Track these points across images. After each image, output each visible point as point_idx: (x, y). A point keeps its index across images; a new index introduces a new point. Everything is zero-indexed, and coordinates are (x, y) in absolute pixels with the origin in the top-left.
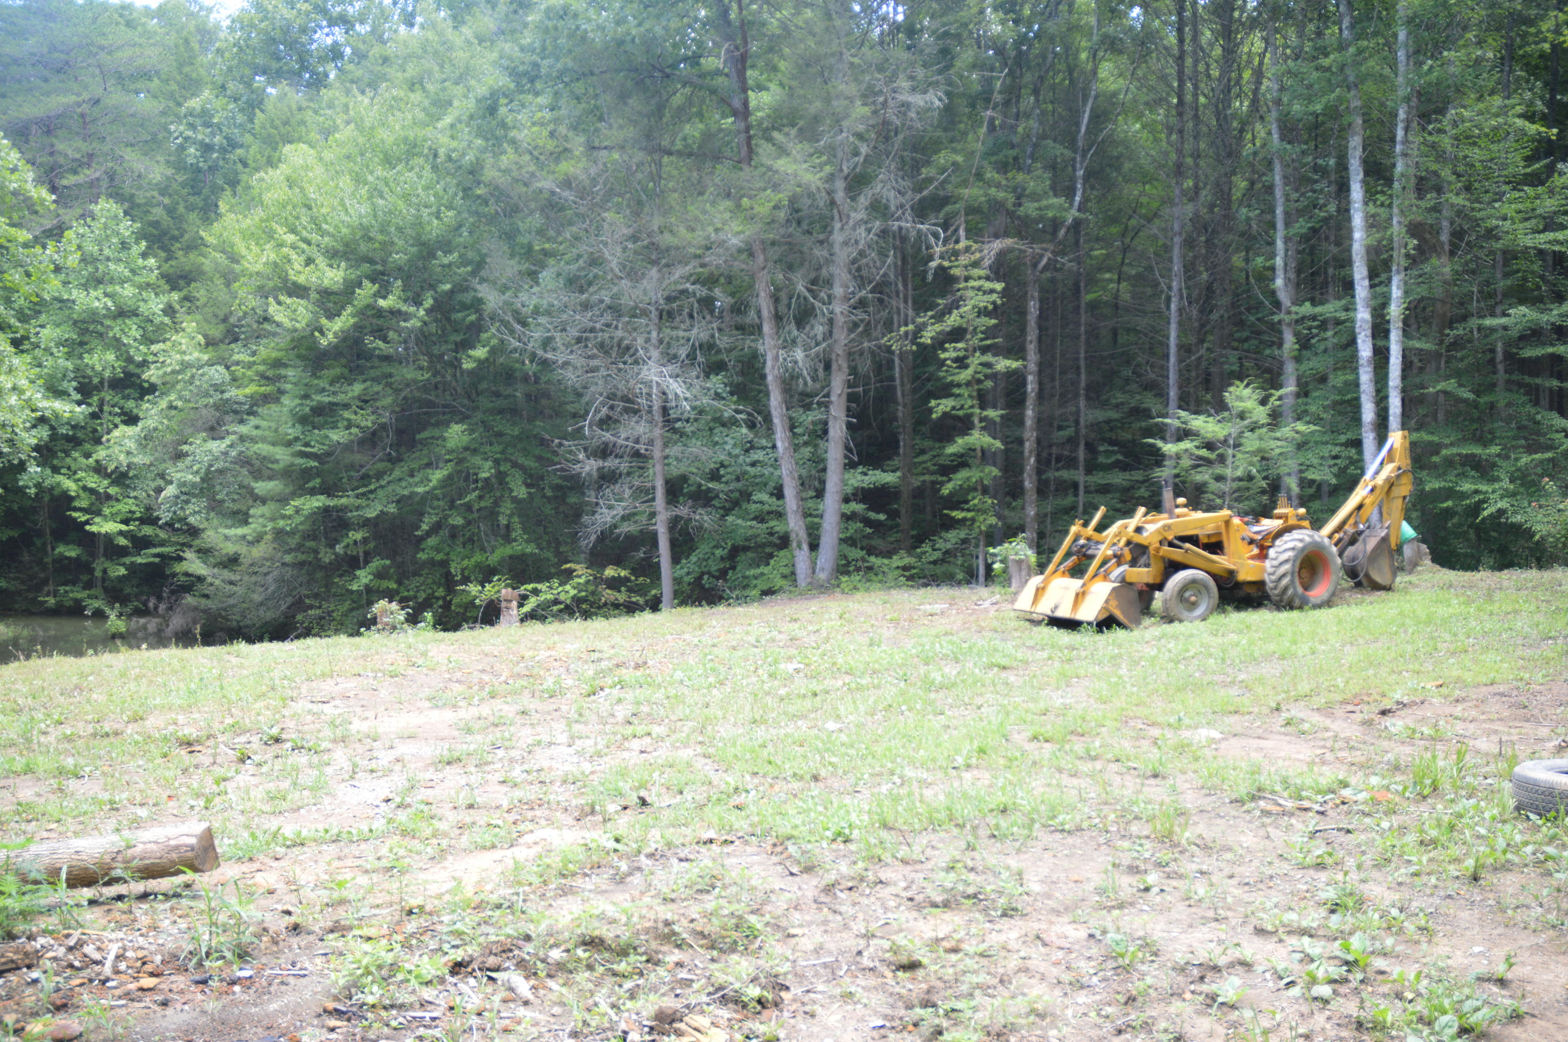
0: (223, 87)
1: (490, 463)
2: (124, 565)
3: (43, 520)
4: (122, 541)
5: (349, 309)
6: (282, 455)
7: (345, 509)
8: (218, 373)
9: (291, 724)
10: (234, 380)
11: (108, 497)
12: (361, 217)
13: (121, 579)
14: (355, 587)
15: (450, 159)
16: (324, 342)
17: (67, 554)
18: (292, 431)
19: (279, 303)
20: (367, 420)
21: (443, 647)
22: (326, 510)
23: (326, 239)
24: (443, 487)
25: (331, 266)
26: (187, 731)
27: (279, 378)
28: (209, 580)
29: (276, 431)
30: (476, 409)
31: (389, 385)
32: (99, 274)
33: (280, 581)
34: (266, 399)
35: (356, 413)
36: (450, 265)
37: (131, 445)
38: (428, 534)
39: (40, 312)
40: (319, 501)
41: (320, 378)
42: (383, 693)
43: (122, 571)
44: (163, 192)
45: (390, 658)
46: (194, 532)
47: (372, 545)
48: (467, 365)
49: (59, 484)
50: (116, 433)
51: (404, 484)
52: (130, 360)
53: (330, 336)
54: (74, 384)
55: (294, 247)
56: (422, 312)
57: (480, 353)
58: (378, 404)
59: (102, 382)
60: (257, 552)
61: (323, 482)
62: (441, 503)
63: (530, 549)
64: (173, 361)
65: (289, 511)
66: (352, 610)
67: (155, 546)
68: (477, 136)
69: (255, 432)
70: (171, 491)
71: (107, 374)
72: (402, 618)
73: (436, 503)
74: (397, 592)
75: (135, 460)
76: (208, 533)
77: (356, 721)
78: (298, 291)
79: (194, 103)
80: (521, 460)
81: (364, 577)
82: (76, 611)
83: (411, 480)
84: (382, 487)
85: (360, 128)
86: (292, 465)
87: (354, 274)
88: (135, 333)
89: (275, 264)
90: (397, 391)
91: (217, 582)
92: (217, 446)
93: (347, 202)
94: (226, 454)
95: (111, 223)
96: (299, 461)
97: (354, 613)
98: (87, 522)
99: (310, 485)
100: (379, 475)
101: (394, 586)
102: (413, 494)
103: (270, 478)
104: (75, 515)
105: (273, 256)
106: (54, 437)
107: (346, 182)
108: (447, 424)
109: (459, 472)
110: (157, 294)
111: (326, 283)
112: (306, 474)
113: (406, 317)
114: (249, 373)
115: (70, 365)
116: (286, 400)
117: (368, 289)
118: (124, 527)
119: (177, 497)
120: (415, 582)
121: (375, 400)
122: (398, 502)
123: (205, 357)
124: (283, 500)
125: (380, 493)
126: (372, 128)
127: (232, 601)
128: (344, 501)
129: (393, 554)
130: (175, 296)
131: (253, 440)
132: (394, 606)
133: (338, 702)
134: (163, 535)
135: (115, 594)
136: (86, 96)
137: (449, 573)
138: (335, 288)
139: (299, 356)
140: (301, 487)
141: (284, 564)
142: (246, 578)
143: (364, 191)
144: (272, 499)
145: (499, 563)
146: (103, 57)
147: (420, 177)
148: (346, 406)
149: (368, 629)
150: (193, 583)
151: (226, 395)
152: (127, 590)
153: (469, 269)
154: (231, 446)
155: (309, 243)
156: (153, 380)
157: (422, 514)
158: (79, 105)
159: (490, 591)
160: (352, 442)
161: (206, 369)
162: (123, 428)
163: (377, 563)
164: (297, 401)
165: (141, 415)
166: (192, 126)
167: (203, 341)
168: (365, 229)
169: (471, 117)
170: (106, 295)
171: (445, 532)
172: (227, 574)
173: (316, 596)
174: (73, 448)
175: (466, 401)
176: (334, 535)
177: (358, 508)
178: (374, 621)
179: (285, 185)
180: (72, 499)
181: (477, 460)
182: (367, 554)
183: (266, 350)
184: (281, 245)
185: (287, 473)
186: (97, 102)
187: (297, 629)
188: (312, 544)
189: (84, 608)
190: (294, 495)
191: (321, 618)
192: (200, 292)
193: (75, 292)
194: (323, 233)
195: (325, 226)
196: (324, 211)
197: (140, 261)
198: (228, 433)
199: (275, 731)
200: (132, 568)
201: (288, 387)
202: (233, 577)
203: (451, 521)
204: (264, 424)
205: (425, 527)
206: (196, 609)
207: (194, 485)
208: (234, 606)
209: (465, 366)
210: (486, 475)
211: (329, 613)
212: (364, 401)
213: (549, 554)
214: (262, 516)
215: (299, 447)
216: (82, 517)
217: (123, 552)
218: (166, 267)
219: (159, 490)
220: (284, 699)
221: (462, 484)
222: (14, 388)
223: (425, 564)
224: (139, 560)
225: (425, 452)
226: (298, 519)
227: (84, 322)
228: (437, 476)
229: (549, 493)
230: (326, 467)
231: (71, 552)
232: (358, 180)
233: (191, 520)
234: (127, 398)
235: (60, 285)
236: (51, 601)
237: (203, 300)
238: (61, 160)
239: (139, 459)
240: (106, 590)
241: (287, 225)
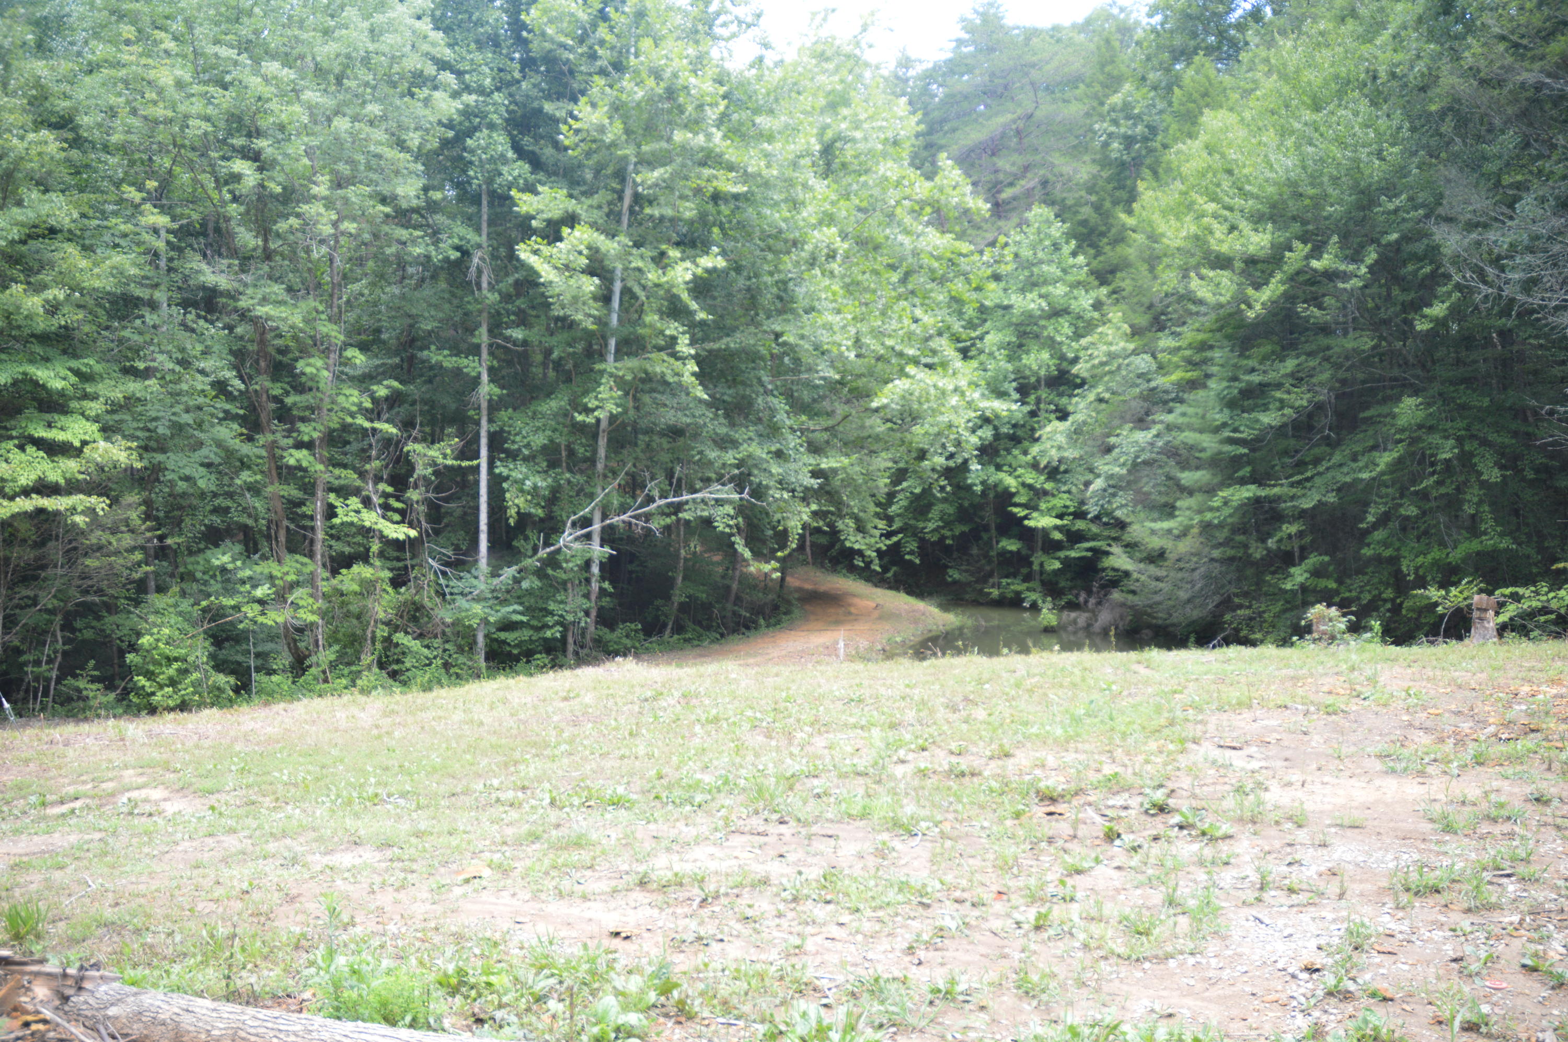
0: (1144, 79)
1: (1451, 442)
2: (1058, 558)
3: (989, 516)
4: (1057, 536)
5: (1279, 276)
6: (1209, 443)
7: (1278, 499)
8: (1143, 362)
9: (1185, 782)
10: (1161, 367)
11: (1045, 493)
12: (1287, 171)
13: (1056, 572)
14: (1288, 586)
15: (1393, 75)
16: (1251, 314)
17: (1010, 548)
18: (1219, 416)
19: (1202, 278)
20: (1301, 399)
21: (1397, 670)
22: (1257, 501)
23: (1250, 202)
24: (1391, 472)
25: (1256, 230)
26: (1050, 783)
27: (1205, 361)
28: (1135, 575)
29: (1203, 417)
30: (1431, 379)
31: (1327, 359)
32: (1034, 278)
33: (1207, 577)
34: (1193, 385)
35: (1289, 393)
36: (1396, 211)
37: (1061, 439)
38: (1375, 527)
39: (985, 321)
40: (1249, 492)
41: (1248, 357)
42: (1316, 740)
43: (1057, 565)
44: (1091, 190)
45: (1328, 682)
46: (1122, 525)
47: (1308, 539)
48: (1421, 326)
49: (1001, 481)
50: (1048, 429)
51: (1345, 470)
52: (1063, 357)
53: (1258, 307)
54: (1014, 384)
55: (1215, 216)
56: (1364, 270)
57: (1438, 310)
58: (1314, 380)
59: (1038, 381)
60: (1184, 547)
61: (1253, 471)
62: (1390, 490)
63: (1505, 543)
64: (1100, 352)
65: (1216, 502)
66: (1285, 611)
67: (1087, 540)
68: (1428, 41)
69: (1181, 420)
70: (1098, 484)
71: (1043, 372)
72: (1343, 627)
73: (1384, 491)
74: (1337, 592)
75: (1066, 454)
76: (1135, 527)
77: (1274, 786)
78: (1222, 262)
79: (1116, 99)
80: (1492, 437)
81: (1299, 575)
82: (1015, 603)
83: (1354, 465)
84: (1319, 474)
85: (1284, 77)
86: (1220, 453)
87: (1281, 237)
88: (1067, 330)
89: (1197, 238)
90: (1337, 366)
91: (1143, 578)
92: (1143, 437)
93: (1272, 158)
94: (1152, 444)
95: (1044, 227)
96: (1228, 448)
97: (1288, 615)
98: (1026, 517)
99: (1240, 474)
100: (1317, 461)
101: (1333, 585)
102: (1356, 481)
103: (1197, 468)
104: (1015, 510)
105: (1193, 229)
106: (997, 436)
107: (1270, 137)
108: (1398, 399)
109: (1413, 454)
110: (1087, 291)
111: (1252, 249)
112: (1236, 462)
113: (1345, 276)
114: (1175, 359)
115: (1010, 367)
116: (1212, 384)
117: (1301, 249)
118: (1058, 522)
119: (1105, 490)
120: (1358, 582)
121: (1312, 376)
122: (1339, 490)
123: (1131, 346)
124: (1210, 491)
125: (1318, 481)
126: (1298, 71)
127: (1157, 598)
128: (1276, 490)
129: (1332, 550)
130: (1104, 290)
131: (1179, 428)
132: (1334, 612)
133: (1253, 750)
134: (1095, 529)
135: (1052, 588)
136: (1019, 111)
137: (1399, 571)
138: (1262, 254)
139: (1228, 337)
140: (1230, 477)
141: (1212, 560)
142: (1172, 574)
143: (1290, 142)
144: (1200, 490)
145: (1464, 560)
146: (1035, 74)
147: (1356, 114)
148: (1279, 386)
149: (1301, 637)
150: (1119, 579)
151: (1153, 384)
152: (1062, 584)
153: (1421, 212)
154: (1157, 436)
155: (1231, 209)
156: (1084, 374)
157: (1366, 504)
158: (1014, 121)
159: (1456, 596)
160: (1284, 425)
161: (1132, 358)
162: (1056, 423)
163: (1313, 560)
164: (1225, 384)
165: (1071, 409)
166: (1115, 122)
167: (1129, 330)
168: (1292, 184)
169: (1420, 20)
170: (1041, 296)
171: (1394, 525)
172: (1153, 570)
173: (1246, 595)
174: (1014, 447)
175: (1419, 372)
176: (1266, 528)
177: (1293, 498)
178: (1308, 629)
179: (1205, 154)
180: (1013, 495)
181: (1435, 439)
182: (1302, 549)
183: (1190, 334)
184: (1201, 216)
185: (1215, 462)
186: (1030, 116)
187: (1224, 630)
188: (1240, 538)
189: (1023, 600)
190: (1223, 485)
191: (1251, 619)
192: (1124, 282)
193: (1013, 297)
194: (1246, 195)
195: (1248, 188)
196: (1246, 171)
197: (1071, 261)
198: (1154, 422)
199: (1159, 796)
200: (1066, 562)
201: (1215, 369)
202: (1161, 573)
203: (1402, 511)
204: (1191, 411)
205: (1371, 519)
206: (1123, 605)
207: (1121, 478)
208: (1159, 603)
209: (1418, 328)
210: (1445, 456)
211: (1260, 614)
212: (1297, 378)
213: (1530, 551)
214: (1189, 509)
215: (1227, 433)
216: (1020, 512)
217: (1056, 546)
218: (1095, 264)
219: (1087, 484)
220: (1183, 740)
221: (1415, 467)
222: (956, 390)
223: (1369, 561)
224: (1073, 554)
225: (1370, 432)
226: (1227, 511)
227: (1021, 324)
228: (1385, 459)
229: (1530, 475)
230: (1258, 454)
231: (1012, 545)
232: (1284, 132)
233: (1118, 513)
234: (1061, 395)
235: (1001, 293)
236: (995, 593)
237: (1129, 289)
238: (1001, 176)
239: (1070, 454)
240: (1043, 583)
241: (1207, 195)
